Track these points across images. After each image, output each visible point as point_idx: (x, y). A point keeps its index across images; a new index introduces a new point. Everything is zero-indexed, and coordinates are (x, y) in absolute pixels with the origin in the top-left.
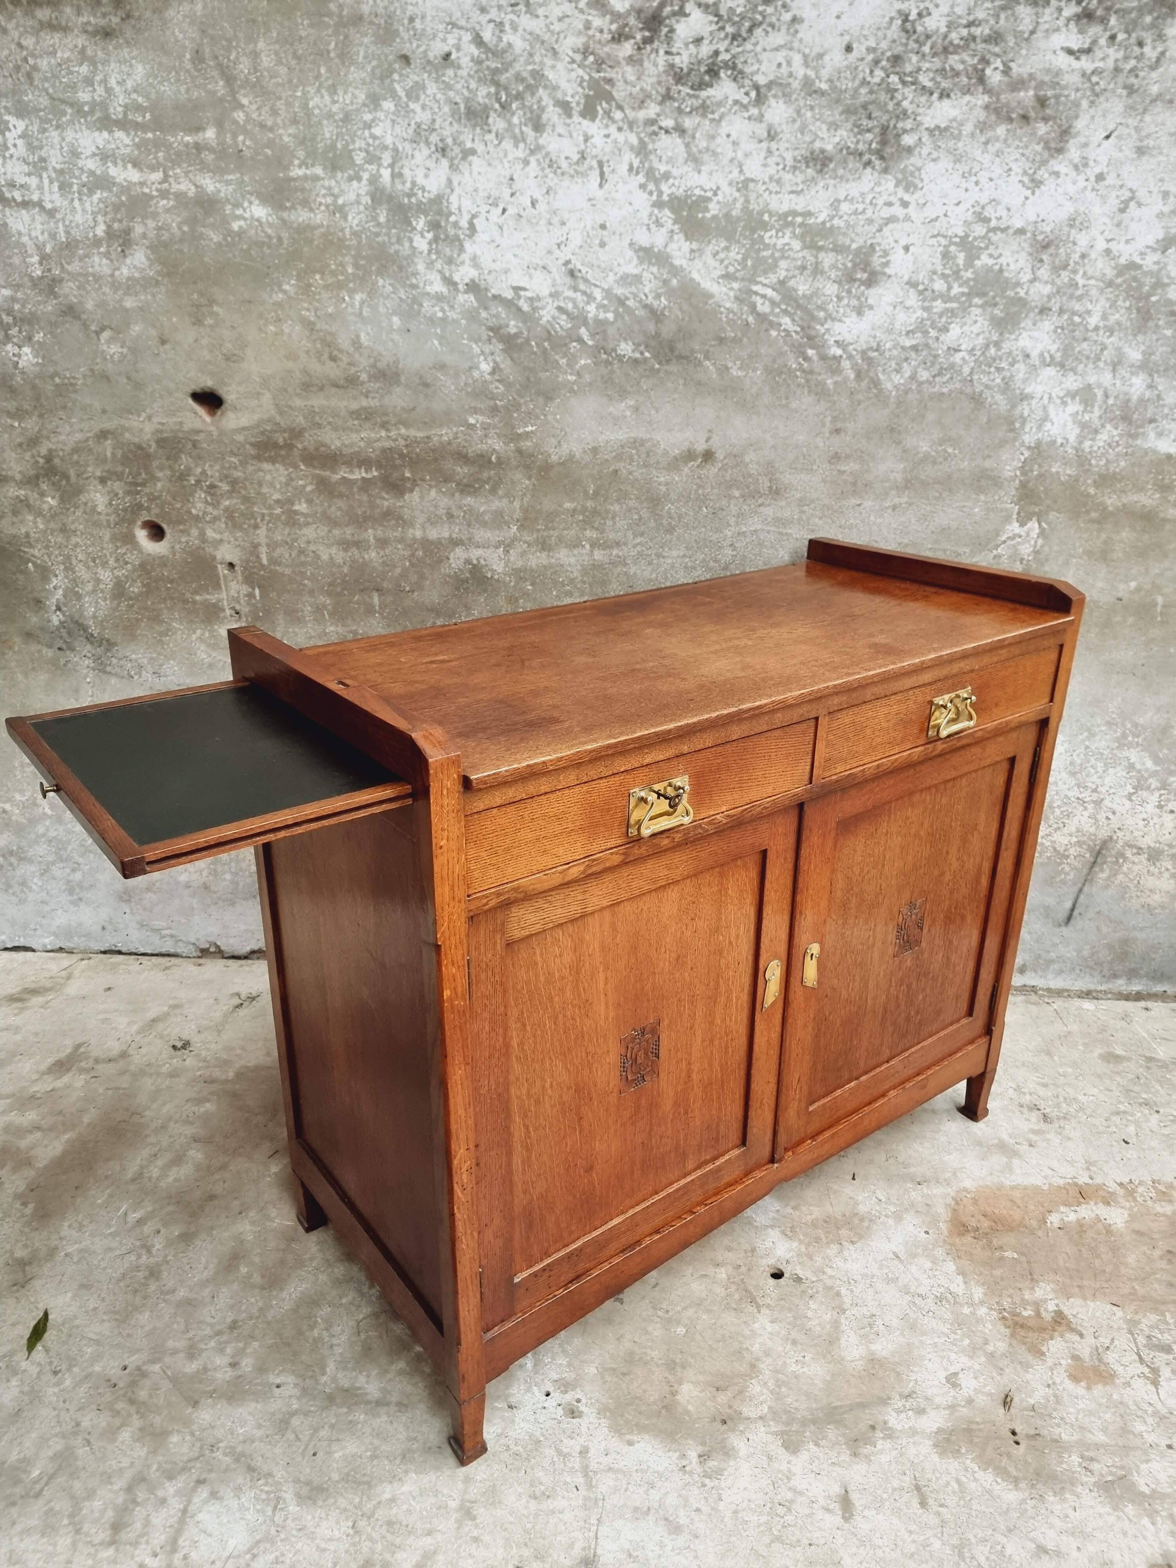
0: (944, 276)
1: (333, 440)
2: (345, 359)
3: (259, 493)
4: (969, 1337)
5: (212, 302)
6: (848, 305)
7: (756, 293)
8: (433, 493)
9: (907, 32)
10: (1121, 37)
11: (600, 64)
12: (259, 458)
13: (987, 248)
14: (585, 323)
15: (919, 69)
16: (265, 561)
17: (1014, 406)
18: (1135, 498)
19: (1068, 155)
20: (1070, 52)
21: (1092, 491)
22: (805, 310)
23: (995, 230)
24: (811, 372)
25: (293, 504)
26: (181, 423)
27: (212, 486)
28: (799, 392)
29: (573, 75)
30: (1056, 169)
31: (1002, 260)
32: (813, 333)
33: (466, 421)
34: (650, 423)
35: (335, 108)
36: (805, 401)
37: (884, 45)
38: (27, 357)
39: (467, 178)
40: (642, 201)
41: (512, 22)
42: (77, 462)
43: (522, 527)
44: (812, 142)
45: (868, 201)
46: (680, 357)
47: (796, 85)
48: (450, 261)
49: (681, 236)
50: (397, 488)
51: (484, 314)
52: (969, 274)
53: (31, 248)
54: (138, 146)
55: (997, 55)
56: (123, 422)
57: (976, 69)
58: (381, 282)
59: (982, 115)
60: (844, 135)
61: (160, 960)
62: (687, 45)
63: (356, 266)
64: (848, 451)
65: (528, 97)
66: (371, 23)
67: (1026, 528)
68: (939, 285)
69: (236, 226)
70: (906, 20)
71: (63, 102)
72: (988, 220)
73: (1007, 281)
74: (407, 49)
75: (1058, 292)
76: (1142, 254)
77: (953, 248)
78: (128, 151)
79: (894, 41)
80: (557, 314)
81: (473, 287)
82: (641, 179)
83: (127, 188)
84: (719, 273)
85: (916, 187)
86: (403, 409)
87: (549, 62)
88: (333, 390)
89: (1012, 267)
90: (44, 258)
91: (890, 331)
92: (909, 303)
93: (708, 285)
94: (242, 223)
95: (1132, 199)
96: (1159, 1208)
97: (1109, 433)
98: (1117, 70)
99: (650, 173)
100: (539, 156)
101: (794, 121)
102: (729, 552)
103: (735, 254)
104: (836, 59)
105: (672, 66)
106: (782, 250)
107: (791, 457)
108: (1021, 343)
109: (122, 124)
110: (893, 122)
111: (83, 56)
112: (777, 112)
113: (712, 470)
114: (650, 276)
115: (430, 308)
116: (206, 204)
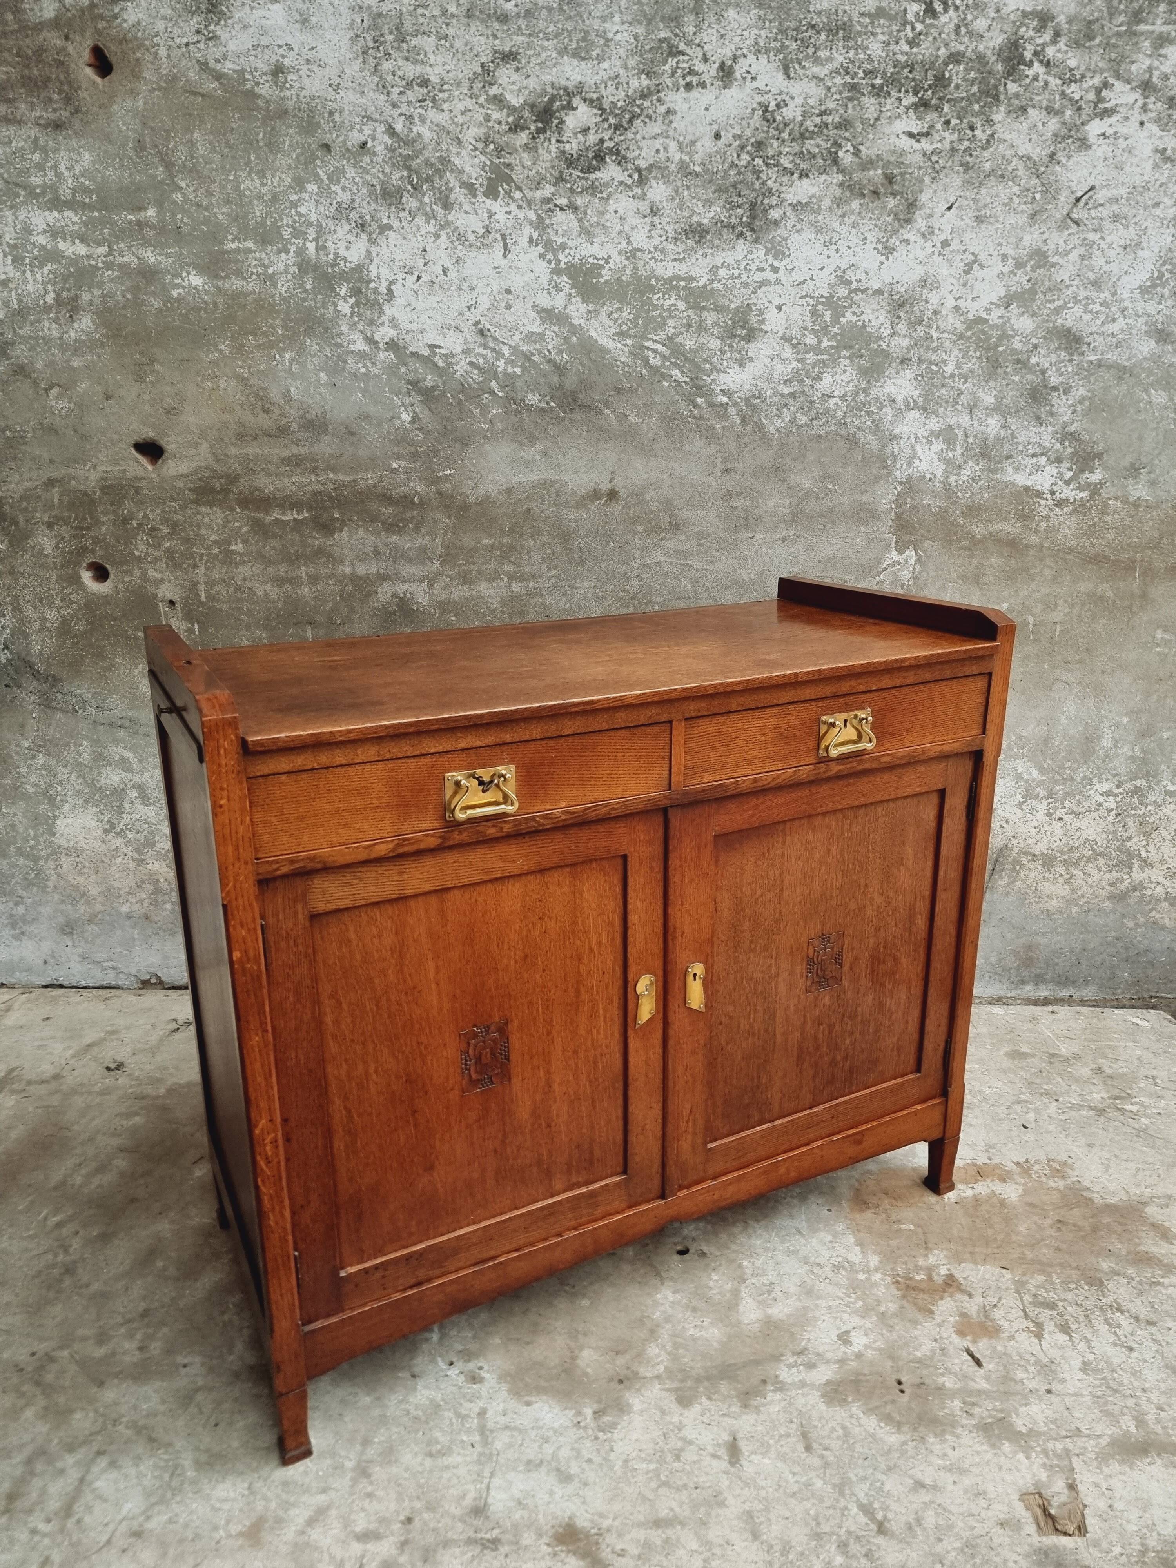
0: (814, 332)
1: (267, 485)
2: (277, 411)
3: (198, 535)
4: (862, 1300)
5: (152, 361)
6: (730, 358)
7: (648, 348)
8: (361, 532)
9: (768, 121)
10: (954, 121)
11: (499, 151)
12: (197, 502)
13: (850, 307)
14: (495, 377)
15: (780, 153)
16: (203, 598)
17: (884, 446)
18: (999, 526)
19: (915, 225)
20: (911, 135)
21: (961, 521)
22: (692, 362)
23: (856, 291)
24: (701, 418)
25: (230, 544)
26: (124, 471)
27: (154, 529)
28: (691, 436)
29: (477, 161)
30: (906, 237)
31: (864, 317)
32: (701, 383)
33: (390, 465)
34: (558, 466)
35: (264, 190)
36: (697, 445)
37: (748, 132)
39: (384, 250)
40: (542, 269)
41: (420, 115)
42: (26, 509)
43: (444, 563)
44: (690, 217)
45: (742, 267)
46: (582, 407)
47: (673, 167)
48: (371, 323)
49: (578, 299)
50: (328, 528)
51: (403, 370)
52: (836, 330)
54: (85, 224)
55: (848, 140)
56: (70, 470)
57: (830, 152)
58: (308, 342)
59: (838, 192)
60: (717, 210)
61: (101, 992)
63: (285, 327)
64: (738, 489)
65: (436, 179)
66: (295, 116)
67: (904, 556)
68: (810, 340)
69: (175, 293)
70: (766, 111)
71: (17, 185)
72: (851, 282)
73: (870, 335)
74: (327, 138)
75: (916, 344)
76: (987, 309)
77: (820, 307)
78: (76, 227)
79: (757, 129)
80: (469, 368)
81: (392, 345)
82: (540, 249)
83: (75, 260)
84: (613, 331)
85: (784, 254)
86: (331, 455)
87: (454, 150)
88: (266, 439)
89: (874, 323)
91: (769, 380)
92: (784, 355)
93: (604, 341)
94: (181, 291)
95: (974, 262)
96: (1052, 1184)
97: (970, 469)
98: (953, 150)
99: (548, 244)
100: (448, 230)
101: (673, 198)
102: (636, 582)
103: (627, 314)
104: (706, 145)
105: (564, 152)
106: (669, 310)
107: (687, 495)
108: (887, 390)
109: (71, 205)
110: (760, 199)
111: (35, 145)
112: (658, 191)
113: (617, 508)
114: (552, 334)
115: (354, 365)
116: (148, 274)
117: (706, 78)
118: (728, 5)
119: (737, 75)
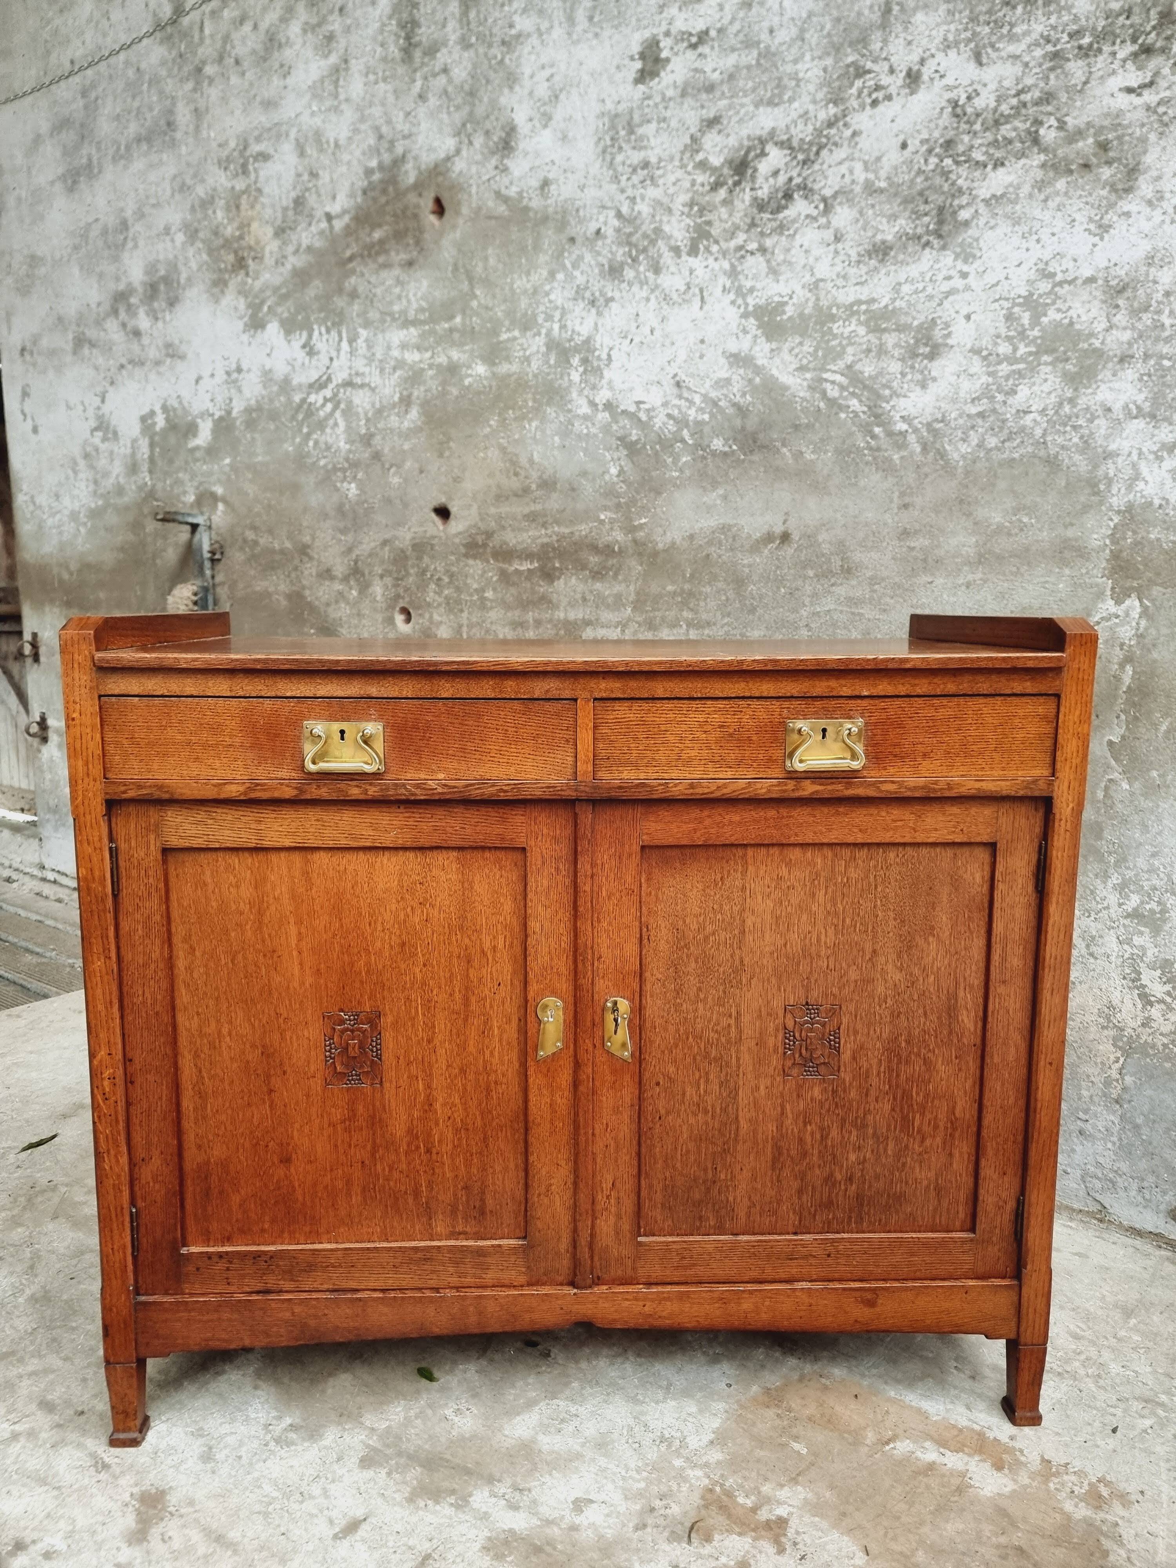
0: (1009, 339)
1: (512, 539)
2: (523, 474)
3: (466, 584)
4: (649, 1483)
5: (450, 439)
6: (912, 381)
7: (826, 380)
8: (573, 580)
9: (957, 116)
11: (702, 211)
12: (466, 556)
13: (1054, 303)
14: (687, 426)
15: (972, 147)
16: (464, 635)
17: (1096, 467)
19: (1138, 193)
20: (1130, 90)
22: (871, 390)
23: (1060, 284)
24: (878, 449)
25: (485, 592)
26: (426, 531)
27: (439, 579)
28: (867, 470)
29: (683, 224)
30: (1125, 209)
31: (1073, 313)
32: (880, 411)
33: (599, 517)
34: (736, 509)
35: (529, 286)
36: (873, 479)
37: (936, 134)
38: (353, 490)
39: (607, 320)
40: (733, 314)
41: (641, 195)
42: (370, 564)
43: (635, 609)
44: (874, 236)
45: (927, 279)
46: (763, 447)
47: (858, 189)
48: (594, 387)
49: (763, 339)
50: (549, 576)
51: (615, 427)
52: (1036, 333)
53: (362, 416)
54: (421, 336)
55: (1050, 114)
56: (396, 532)
57: (1029, 132)
58: (549, 410)
59: (1039, 174)
60: (903, 224)
62: (767, 179)
63: (534, 400)
64: (917, 526)
65: (650, 248)
66: (553, 219)
67: (1123, 607)
68: (1004, 348)
69: (467, 382)
70: (956, 106)
71: (386, 314)
72: (1053, 275)
73: (1079, 333)
74: (574, 233)
75: (1140, 337)
77: (1016, 309)
78: (415, 340)
79: (946, 128)
80: (665, 419)
81: (609, 406)
82: (732, 296)
83: (413, 366)
84: (794, 366)
85: (974, 257)
86: (557, 510)
87: (665, 219)
88: (515, 499)
89: (1084, 318)
90: (368, 420)
91: (954, 401)
92: (972, 370)
93: (785, 379)
94: (470, 379)
96: (1068, 1507)
100: (657, 293)
101: (858, 221)
102: (805, 632)
103: (808, 347)
104: (892, 158)
105: (755, 199)
106: (849, 337)
107: (861, 535)
108: (1100, 397)
109: (414, 323)
110: (949, 201)
111: (399, 282)
112: (843, 216)
113: (789, 551)
114: (738, 378)
115: (579, 427)
116: (452, 369)
117: (893, 90)
118: (915, 10)
119: (925, 77)
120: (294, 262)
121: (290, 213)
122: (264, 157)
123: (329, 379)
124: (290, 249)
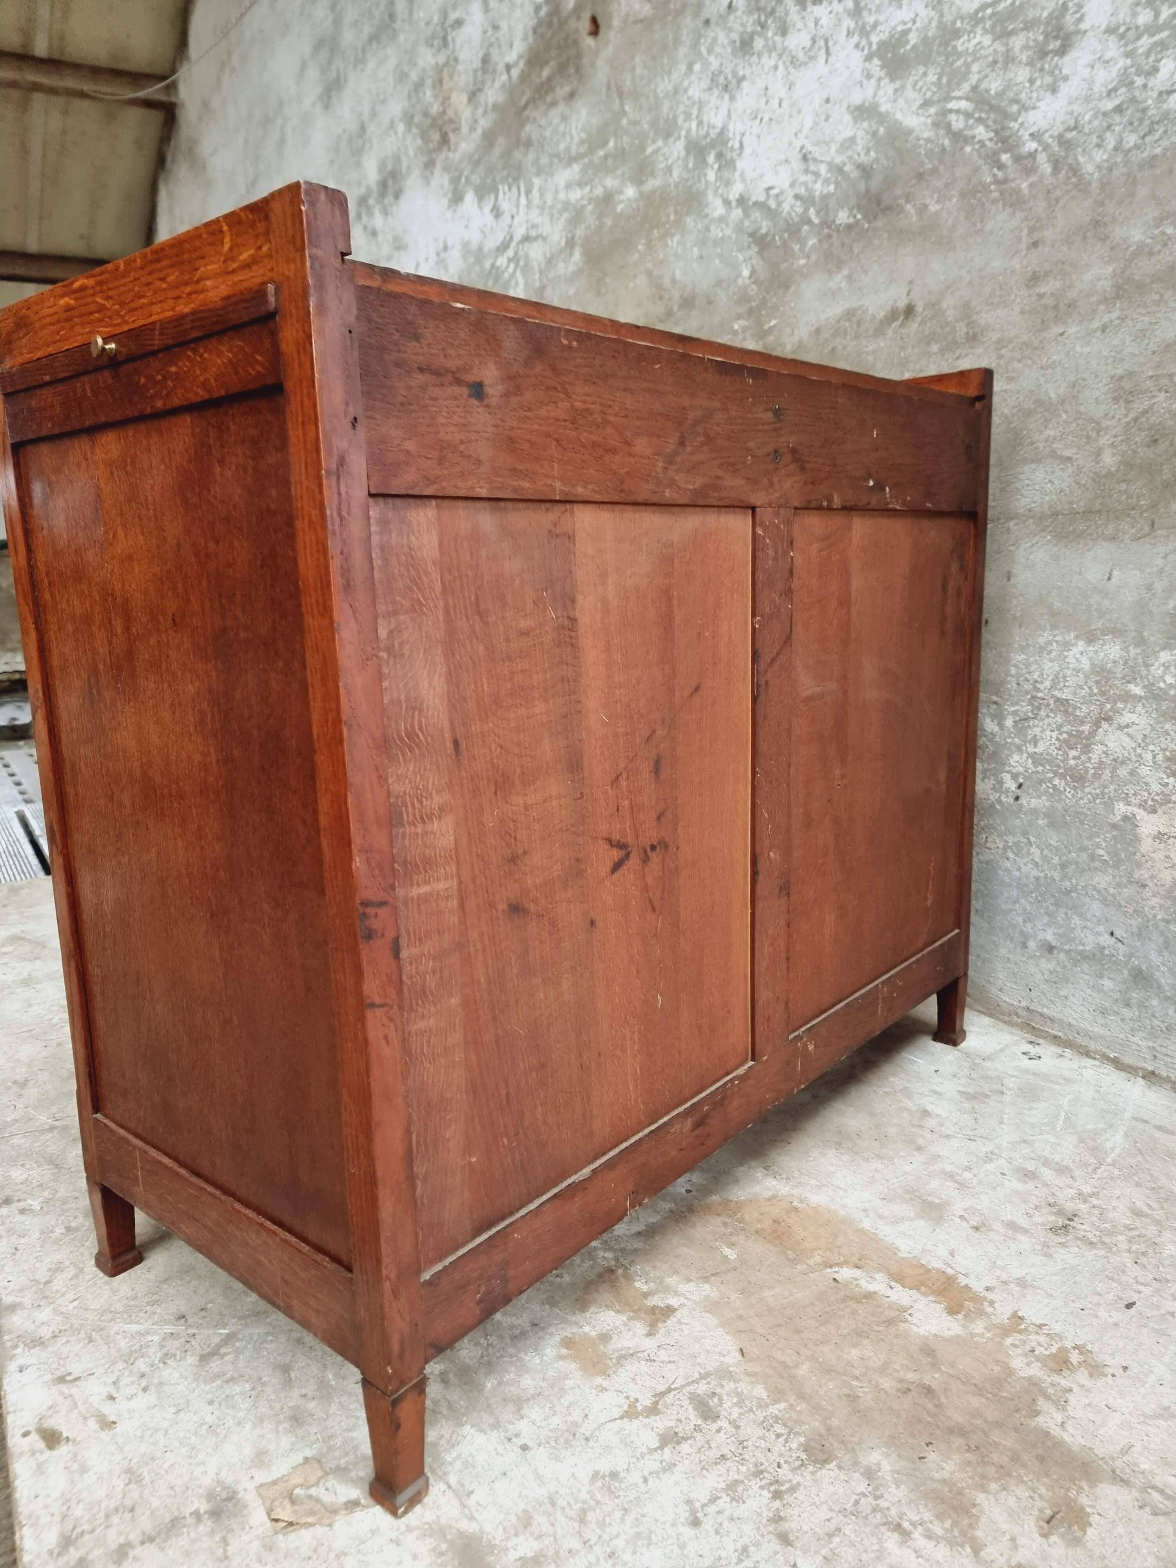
2: (667, 296)
6: (1041, 86)
7: (951, 111)
14: (813, 203)
22: (998, 110)
24: (1006, 180)
28: (993, 209)
32: (1007, 133)
34: (861, 289)
35: (670, 87)
36: (999, 219)
39: (739, 103)
40: (857, 60)
46: (887, 208)
48: (728, 183)
49: (887, 80)
51: (747, 223)
54: (581, 171)
58: (688, 220)
64: (1047, 266)
65: (778, 8)
68: (1144, 17)
69: (619, 209)
71: (554, 156)
74: (709, 13)
78: (577, 177)
80: (793, 201)
81: (742, 201)
82: (856, 39)
83: (575, 205)
84: (918, 103)
90: (541, 272)
91: (1088, 99)
92: (1108, 55)
93: (909, 121)
94: (622, 205)
96: (1018, 1362)
100: (784, 57)
103: (932, 76)
106: (974, 53)
107: (987, 291)
109: (576, 158)
111: (563, 118)
113: (913, 326)
114: (861, 132)
115: (716, 232)
116: (608, 199)
120: (484, 123)
121: (479, 73)
122: (459, 23)
123: (511, 238)
124: (480, 111)
